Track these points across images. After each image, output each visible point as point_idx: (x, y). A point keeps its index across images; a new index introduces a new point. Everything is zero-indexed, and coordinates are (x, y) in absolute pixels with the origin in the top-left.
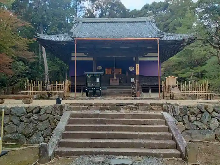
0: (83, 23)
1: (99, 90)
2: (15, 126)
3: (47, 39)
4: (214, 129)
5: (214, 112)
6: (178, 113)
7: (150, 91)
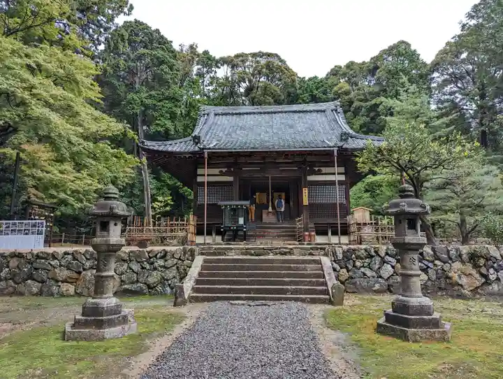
0: (216, 115)
1: (242, 230)
2: (135, 275)
3: (161, 149)
4: (386, 278)
5: (387, 257)
6: (340, 256)
7: (330, 233)
